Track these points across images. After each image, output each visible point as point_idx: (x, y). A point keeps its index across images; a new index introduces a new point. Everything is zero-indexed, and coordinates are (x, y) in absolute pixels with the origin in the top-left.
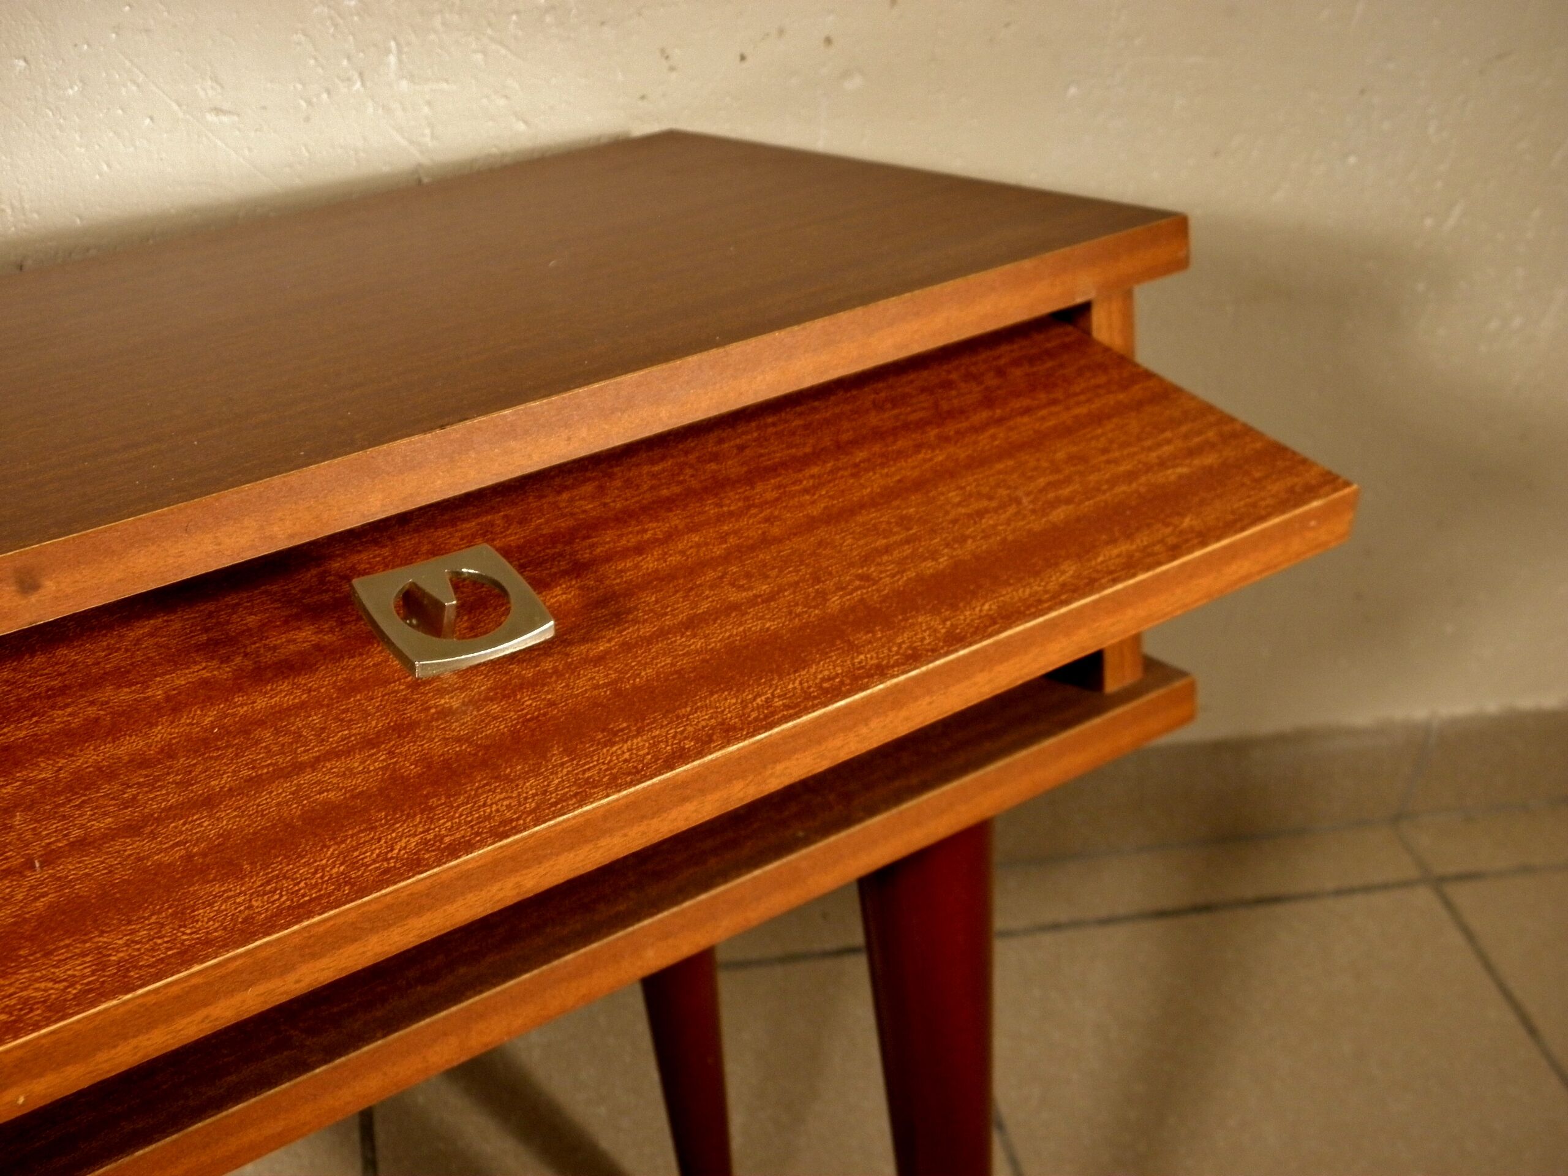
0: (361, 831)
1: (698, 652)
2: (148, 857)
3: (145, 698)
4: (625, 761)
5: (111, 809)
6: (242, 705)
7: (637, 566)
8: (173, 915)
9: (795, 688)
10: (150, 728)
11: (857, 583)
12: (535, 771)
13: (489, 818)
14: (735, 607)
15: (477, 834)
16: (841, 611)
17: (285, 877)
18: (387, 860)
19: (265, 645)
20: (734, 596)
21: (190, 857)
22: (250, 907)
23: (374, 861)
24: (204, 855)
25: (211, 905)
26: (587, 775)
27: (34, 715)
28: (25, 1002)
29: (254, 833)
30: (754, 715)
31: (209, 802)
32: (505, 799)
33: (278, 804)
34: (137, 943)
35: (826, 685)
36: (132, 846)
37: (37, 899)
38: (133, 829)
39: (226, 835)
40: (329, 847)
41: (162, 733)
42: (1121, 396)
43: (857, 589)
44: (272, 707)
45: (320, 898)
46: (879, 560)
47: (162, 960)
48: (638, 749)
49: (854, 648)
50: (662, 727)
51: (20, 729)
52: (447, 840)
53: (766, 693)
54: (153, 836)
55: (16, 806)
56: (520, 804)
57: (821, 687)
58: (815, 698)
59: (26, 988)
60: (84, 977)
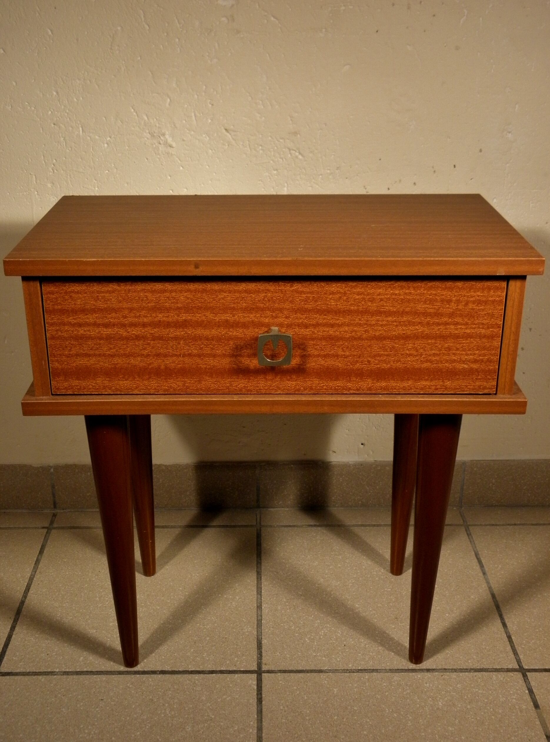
0: (236, 378)
1: (321, 365)
2: (199, 364)
3: (215, 319)
4: (289, 386)
5: (198, 348)
6: (231, 332)
7: (328, 331)
8: (199, 380)
9: (330, 385)
10: (212, 329)
11: (366, 362)
12: (272, 380)
13: (258, 387)
14: (337, 356)
15: (254, 389)
16: (356, 369)
17: (219, 382)
18: (237, 387)
19: (243, 315)
20: (340, 353)
21: (206, 368)
22: (211, 385)
23: (235, 386)
24: (209, 369)
25: (205, 381)
26: (280, 386)
27: (193, 313)
28: (171, 386)
29: (219, 368)
30: (318, 388)
31: (214, 356)
32: (263, 384)
33: (226, 363)
34: (191, 383)
35: (337, 388)
36: (198, 360)
37: (179, 364)
38: (199, 356)
39: (214, 366)
40: (229, 379)
41: (214, 332)
42: (483, 331)
43: (365, 364)
44: (236, 336)
45: (222, 389)
46: (376, 358)
47: (193, 389)
48: (293, 385)
49: (350, 381)
50: (301, 381)
51: (189, 316)
52: (249, 388)
53: (324, 383)
54: (202, 359)
55: (182, 339)
56: (265, 387)
57: (335, 388)
58: (332, 390)
59: (171, 384)
60: (181, 386)
